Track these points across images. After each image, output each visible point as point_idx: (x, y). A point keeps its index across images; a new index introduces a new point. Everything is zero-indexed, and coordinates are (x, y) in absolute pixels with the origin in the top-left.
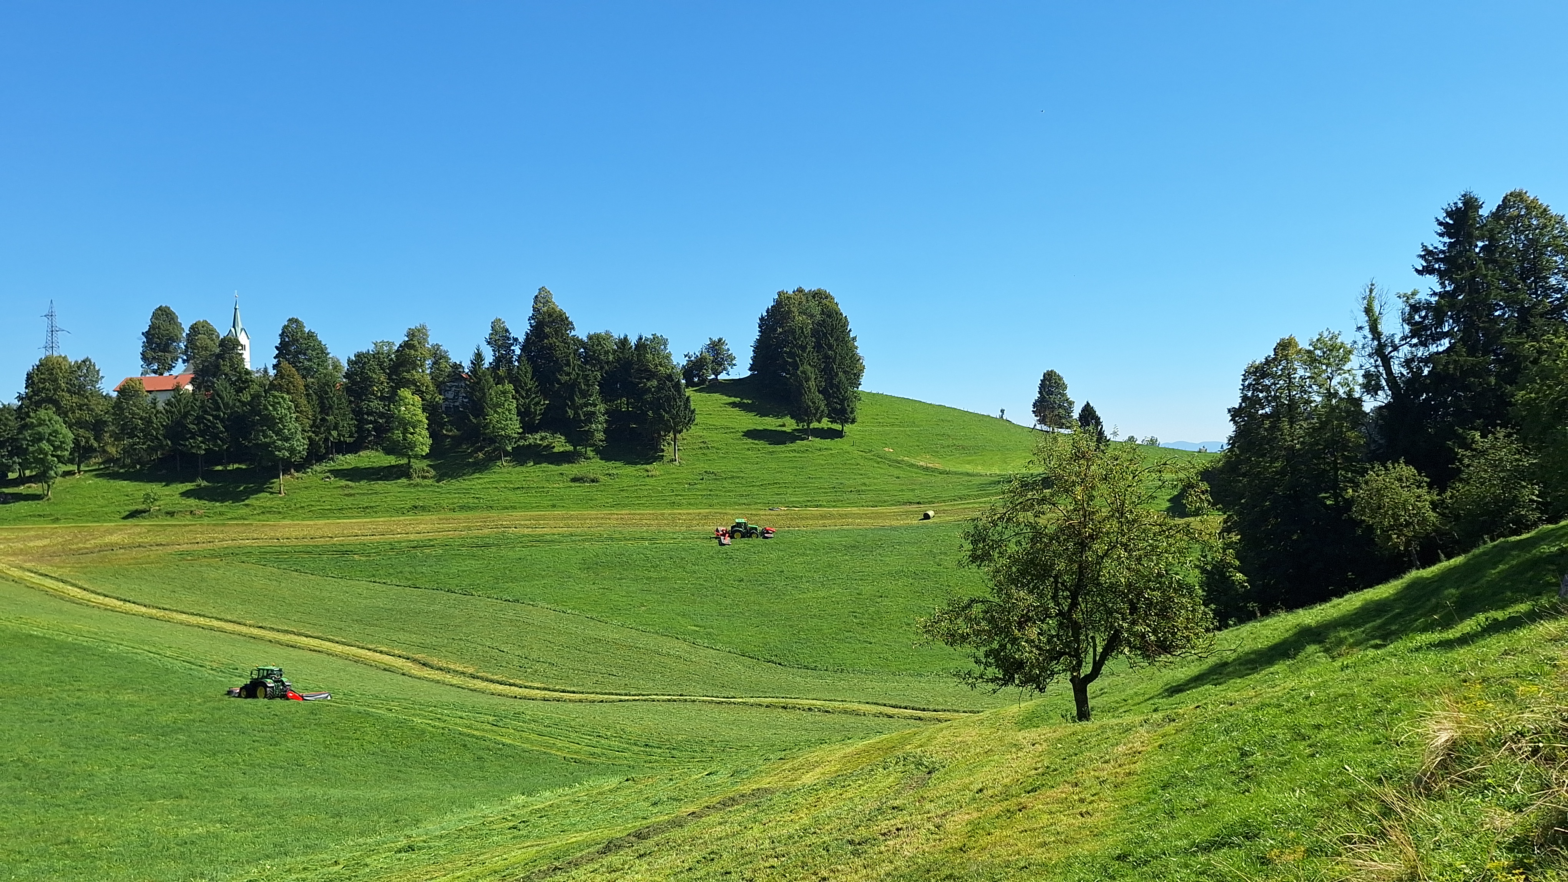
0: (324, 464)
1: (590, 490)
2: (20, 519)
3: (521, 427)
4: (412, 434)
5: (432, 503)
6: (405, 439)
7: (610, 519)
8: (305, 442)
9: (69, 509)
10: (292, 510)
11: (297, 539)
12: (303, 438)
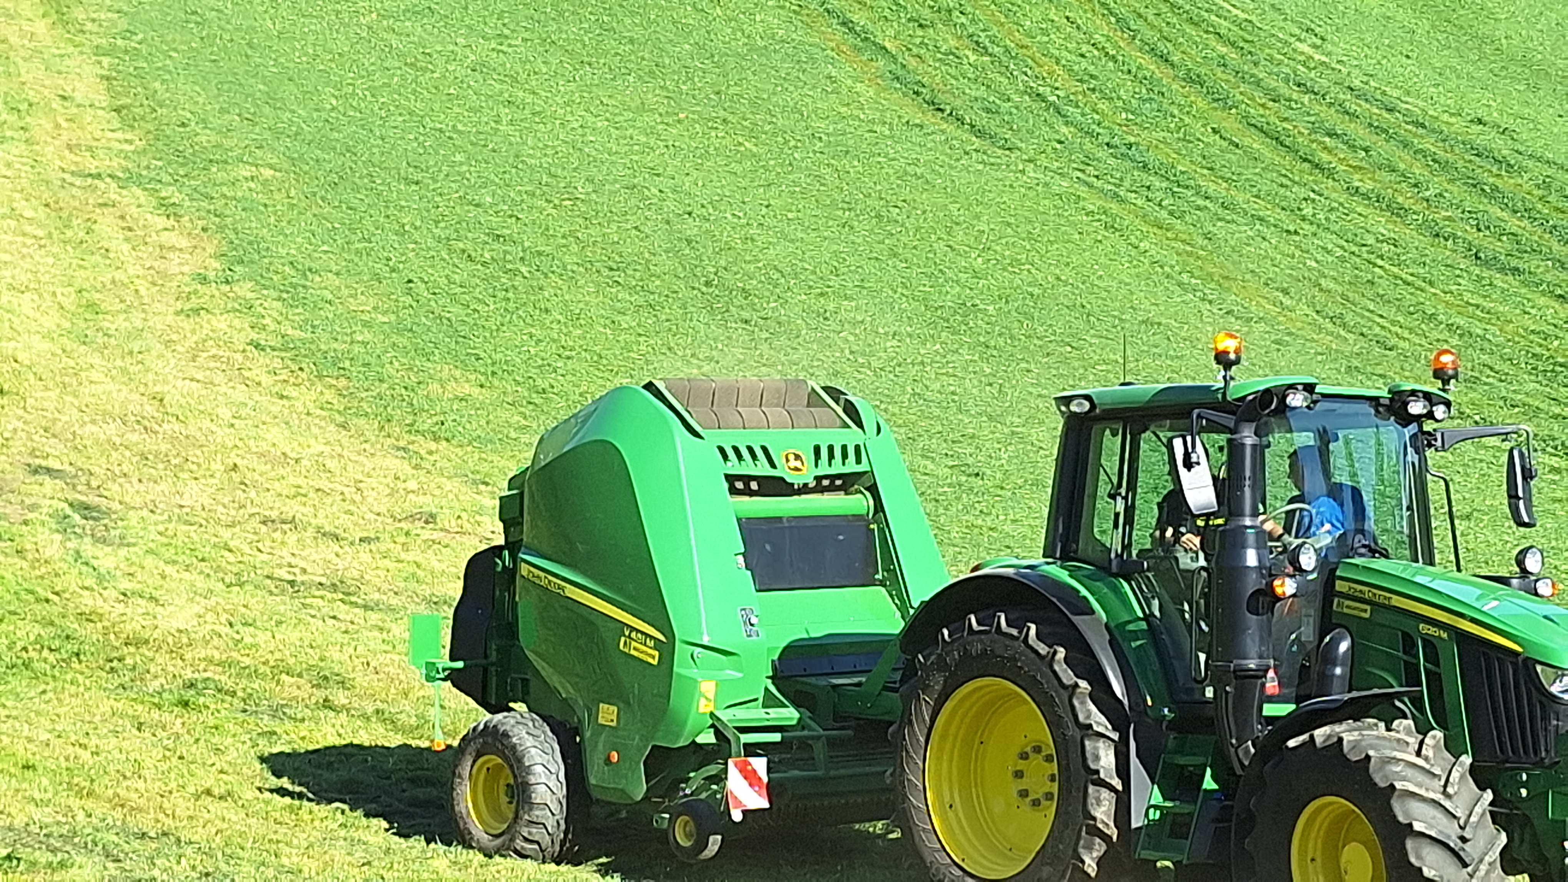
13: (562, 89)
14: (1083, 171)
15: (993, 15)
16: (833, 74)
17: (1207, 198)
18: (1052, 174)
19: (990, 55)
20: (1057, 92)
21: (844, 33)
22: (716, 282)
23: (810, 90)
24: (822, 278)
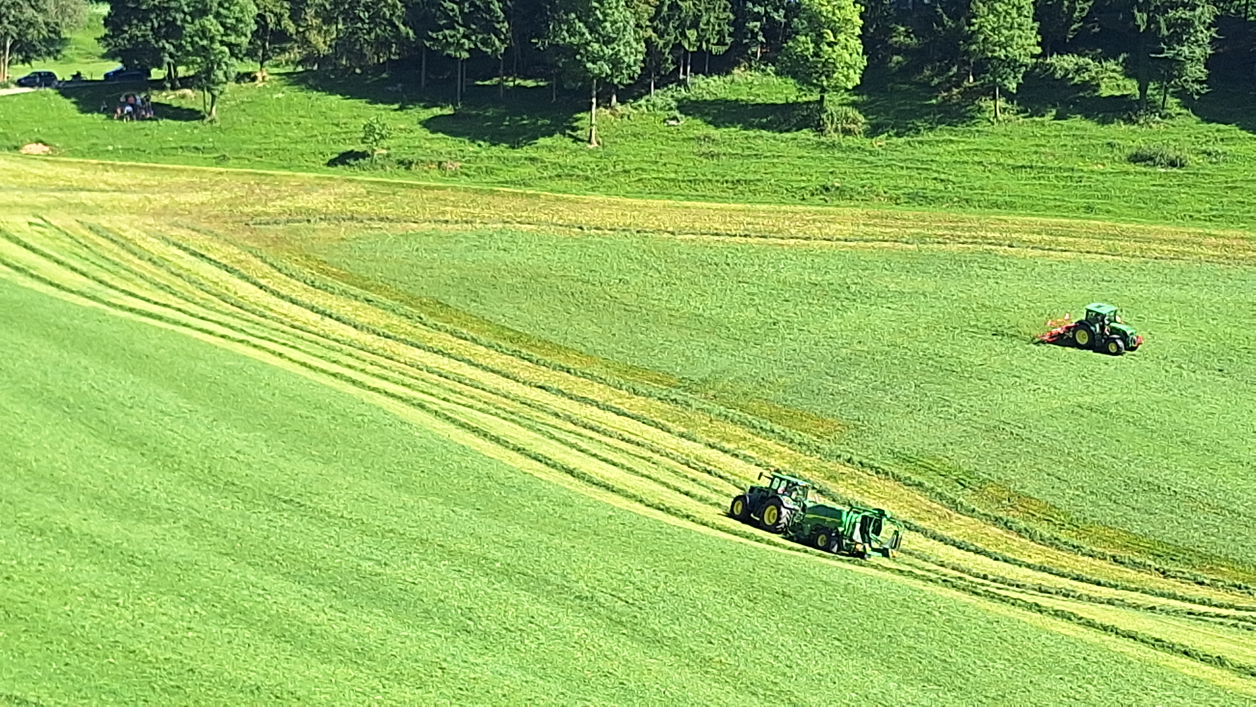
0: (669, 93)
1: (1167, 182)
2: (165, 151)
3: (1039, 44)
4: (830, 44)
5: (855, 184)
6: (816, 55)
7: (1200, 244)
8: (640, 49)
9: (244, 142)
10: (608, 175)
11: (614, 230)
12: (636, 40)
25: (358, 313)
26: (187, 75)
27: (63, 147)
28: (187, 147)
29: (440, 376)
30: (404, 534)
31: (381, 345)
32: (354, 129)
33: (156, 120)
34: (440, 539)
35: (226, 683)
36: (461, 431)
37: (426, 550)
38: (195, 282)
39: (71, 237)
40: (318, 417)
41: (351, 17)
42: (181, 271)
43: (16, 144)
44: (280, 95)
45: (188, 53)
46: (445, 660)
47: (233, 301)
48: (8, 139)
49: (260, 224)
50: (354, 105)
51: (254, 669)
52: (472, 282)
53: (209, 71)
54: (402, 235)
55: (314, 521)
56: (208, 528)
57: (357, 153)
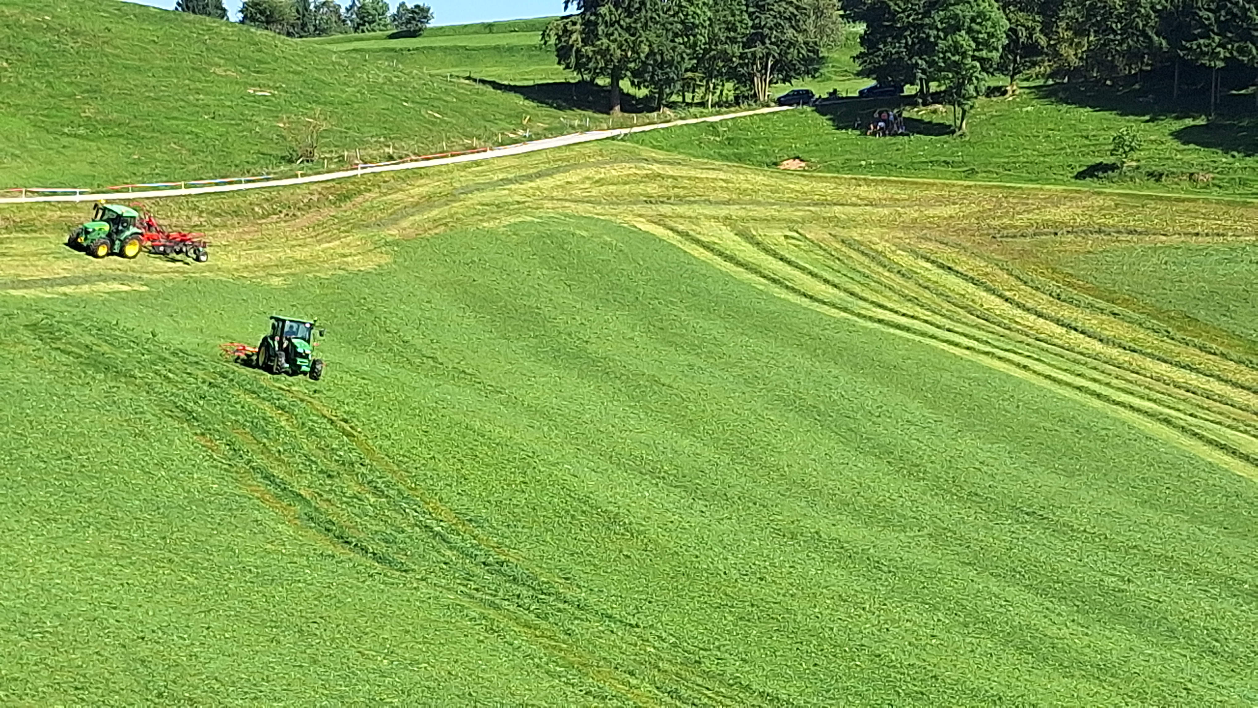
9: (993, 156)
13: (32, 542)
14: (466, 586)
15: (387, 464)
16: (259, 518)
17: (565, 602)
18: (440, 589)
19: (387, 496)
20: (442, 524)
21: (267, 485)
22: (166, 694)
23: (240, 532)
24: (255, 685)
25: (1104, 326)
26: (938, 90)
27: (819, 163)
28: (937, 161)
29: (1188, 391)
30: (1148, 550)
31: (1127, 359)
32: (1104, 142)
33: (908, 135)
34: (1185, 557)
35: (968, 692)
36: (1207, 448)
37: (1171, 568)
38: (941, 294)
39: (825, 250)
40: (1062, 430)
41: (1103, 29)
42: (929, 284)
43: (774, 160)
44: (1029, 108)
45: (940, 70)
46: (1190, 681)
47: (979, 313)
48: (768, 156)
49: (1007, 237)
50: (1103, 117)
51: (996, 679)
52: (1222, 296)
53: (961, 86)
54: (1150, 248)
55: (1056, 534)
56: (951, 537)
57: (1106, 165)
